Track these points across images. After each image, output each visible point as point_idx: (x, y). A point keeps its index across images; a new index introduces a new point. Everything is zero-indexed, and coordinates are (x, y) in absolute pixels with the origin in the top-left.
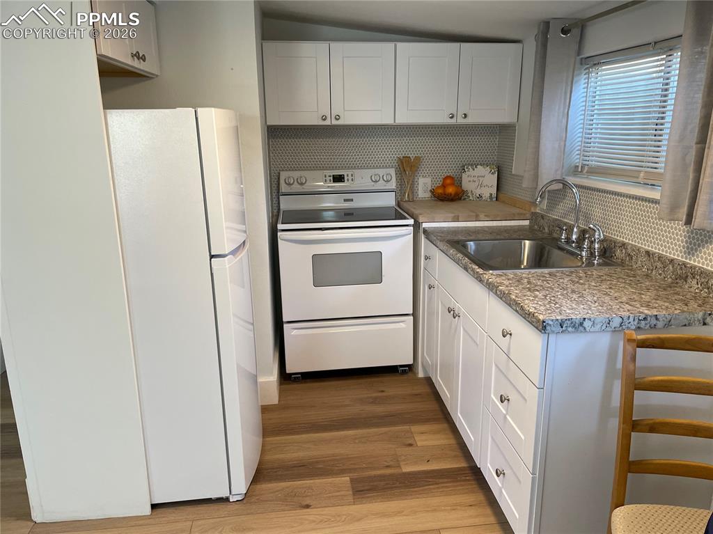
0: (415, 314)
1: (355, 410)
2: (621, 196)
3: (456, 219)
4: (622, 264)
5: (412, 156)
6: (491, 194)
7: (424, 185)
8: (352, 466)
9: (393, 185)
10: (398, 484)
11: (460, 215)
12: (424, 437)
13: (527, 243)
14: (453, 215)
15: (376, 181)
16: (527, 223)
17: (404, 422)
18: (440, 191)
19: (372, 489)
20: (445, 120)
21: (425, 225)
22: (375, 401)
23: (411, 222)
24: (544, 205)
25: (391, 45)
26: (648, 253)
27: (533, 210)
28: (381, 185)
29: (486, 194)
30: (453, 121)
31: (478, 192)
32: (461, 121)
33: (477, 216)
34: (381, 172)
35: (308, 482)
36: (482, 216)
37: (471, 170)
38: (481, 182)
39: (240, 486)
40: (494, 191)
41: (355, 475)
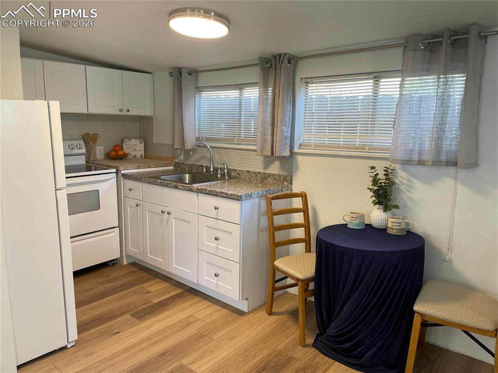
0: (120, 226)
1: (102, 288)
2: (229, 149)
3: (139, 168)
4: (235, 178)
5: (91, 133)
6: (141, 155)
7: (100, 151)
8: (125, 310)
9: (84, 151)
10: (157, 308)
11: (141, 165)
12: (152, 287)
13: (187, 175)
14: (137, 165)
15: (73, 149)
16: (172, 167)
17: (136, 285)
18: (114, 154)
19: (145, 314)
20: (118, 113)
21: (122, 172)
22: (108, 282)
23: (114, 170)
24: (182, 157)
25: (83, 66)
26: (248, 171)
27: (175, 161)
28: (77, 151)
29: (138, 155)
30: (121, 113)
31: (133, 154)
32: (126, 113)
33: (149, 165)
34: (75, 143)
35: (107, 324)
36: (152, 165)
37: (128, 141)
38: (135, 147)
39: (74, 335)
40: (143, 153)
41: (131, 313)
